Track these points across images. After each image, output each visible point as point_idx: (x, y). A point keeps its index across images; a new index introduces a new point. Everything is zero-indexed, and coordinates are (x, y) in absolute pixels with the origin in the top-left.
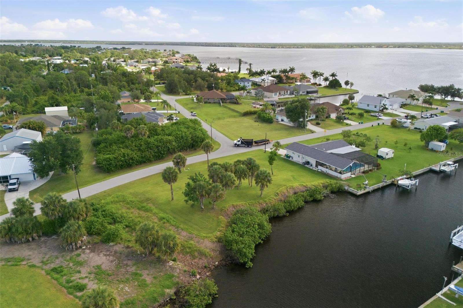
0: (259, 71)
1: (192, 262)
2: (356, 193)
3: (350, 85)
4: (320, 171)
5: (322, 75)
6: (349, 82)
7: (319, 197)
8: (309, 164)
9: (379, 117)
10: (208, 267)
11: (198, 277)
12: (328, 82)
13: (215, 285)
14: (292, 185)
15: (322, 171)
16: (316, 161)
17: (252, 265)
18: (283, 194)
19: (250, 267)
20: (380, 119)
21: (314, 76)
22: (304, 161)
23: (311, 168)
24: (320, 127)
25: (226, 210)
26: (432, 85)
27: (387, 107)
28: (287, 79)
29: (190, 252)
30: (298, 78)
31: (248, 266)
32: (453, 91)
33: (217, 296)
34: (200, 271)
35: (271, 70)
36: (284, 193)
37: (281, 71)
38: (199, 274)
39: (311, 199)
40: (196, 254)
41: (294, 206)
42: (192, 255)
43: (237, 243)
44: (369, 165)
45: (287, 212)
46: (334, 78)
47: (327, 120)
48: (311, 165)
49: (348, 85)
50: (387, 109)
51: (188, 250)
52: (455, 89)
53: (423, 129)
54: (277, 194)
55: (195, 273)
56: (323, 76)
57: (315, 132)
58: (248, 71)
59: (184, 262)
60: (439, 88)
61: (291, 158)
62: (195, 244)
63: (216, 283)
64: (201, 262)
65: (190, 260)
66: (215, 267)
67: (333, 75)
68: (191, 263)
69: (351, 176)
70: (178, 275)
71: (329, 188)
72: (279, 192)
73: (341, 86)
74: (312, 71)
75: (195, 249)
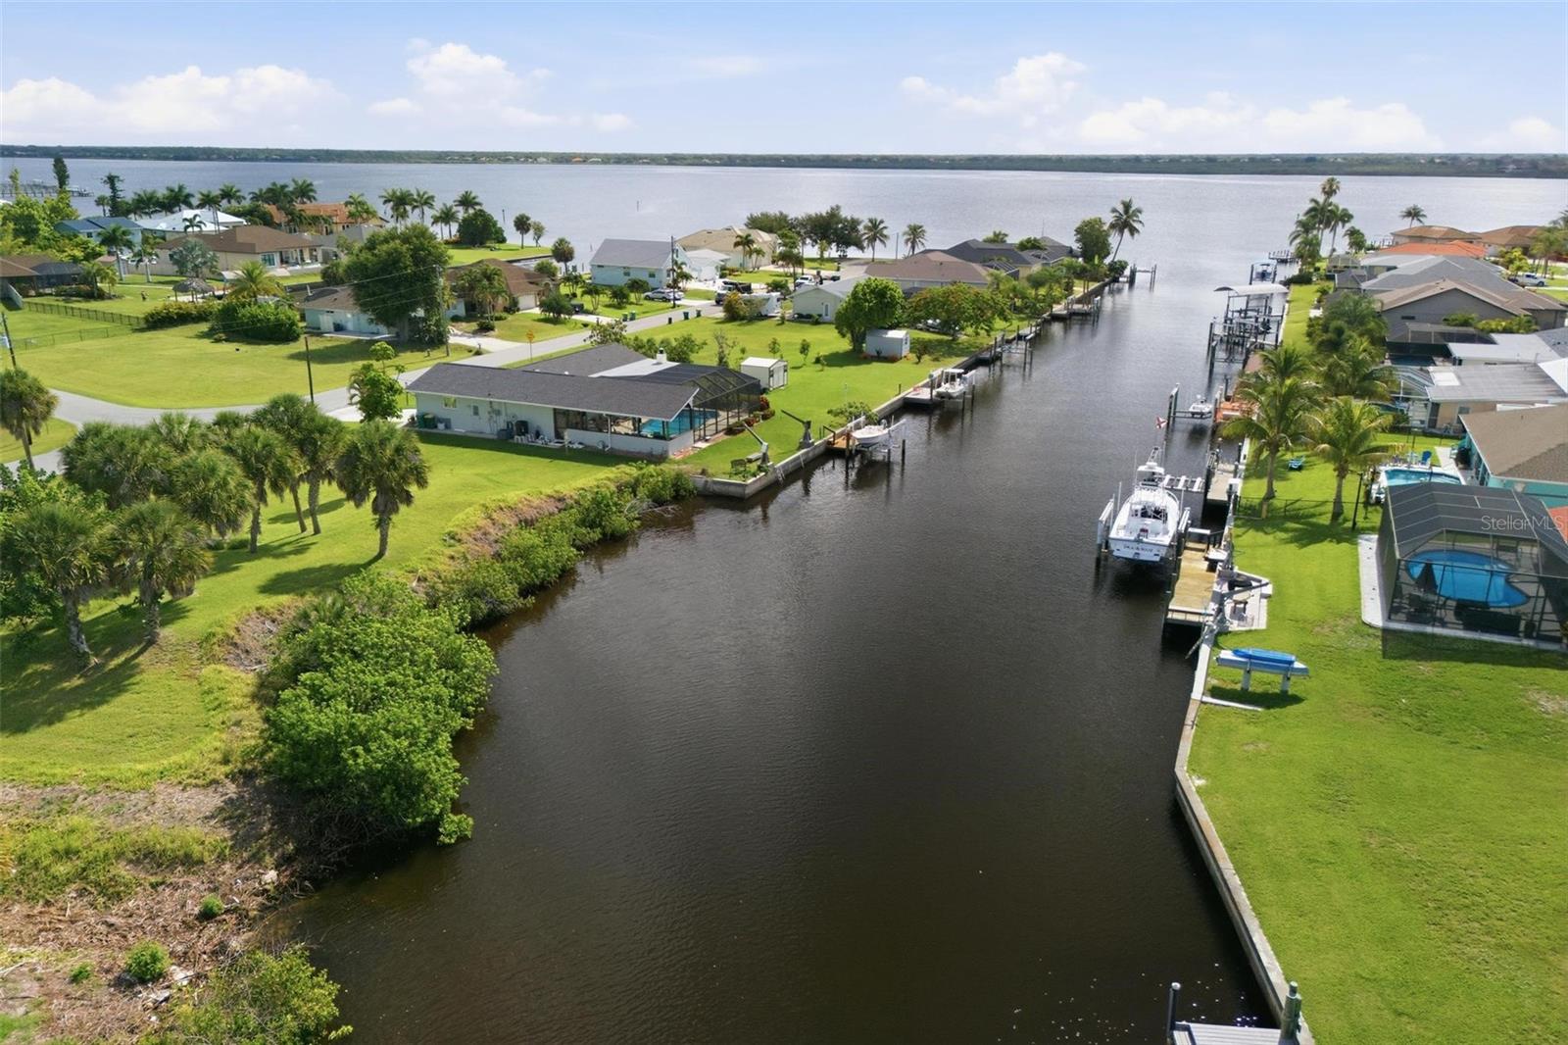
0: (161, 193)
1: (112, 920)
2: (739, 490)
3: (532, 232)
4: (581, 447)
5: (427, 202)
6: (528, 219)
7: (619, 522)
8: (527, 432)
9: (677, 302)
10: (227, 911)
11: (180, 975)
12: (455, 227)
13: (315, 974)
14: (500, 497)
15: (586, 447)
16: (555, 410)
17: (471, 821)
18: (479, 535)
19: (462, 839)
20: (679, 306)
21: (395, 208)
22: (503, 426)
23: (539, 443)
24: (497, 337)
25: (232, 633)
26: (781, 214)
27: (685, 269)
28: (290, 221)
29: (82, 875)
30: (335, 219)
31: (449, 835)
32: (840, 226)
33: (348, 1029)
34: (180, 948)
35: (216, 192)
36: (479, 528)
37: (256, 197)
38: (183, 959)
39: (596, 535)
40: (123, 871)
41: (545, 566)
42: (97, 884)
43: (363, 740)
44: (728, 411)
45: (524, 592)
46: (471, 211)
47: (510, 317)
48: (538, 434)
49: (527, 230)
50: (687, 277)
51: (62, 869)
52: (846, 220)
53: (820, 316)
54: (453, 538)
55: (155, 959)
56: (431, 206)
57: (488, 352)
58: (107, 208)
59: (51, 935)
60: (802, 224)
61: (441, 426)
62: (96, 823)
63: (317, 960)
64: (169, 900)
65: (90, 911)
66: (269, 899)
67: (466, 201)
68: (102, 928)
69: (696, 445)
70: (35, 1014)
71: (642, 492)
72: (455, 529)
73: (503, 240)
74: (385, 194)
75: (103, 847)
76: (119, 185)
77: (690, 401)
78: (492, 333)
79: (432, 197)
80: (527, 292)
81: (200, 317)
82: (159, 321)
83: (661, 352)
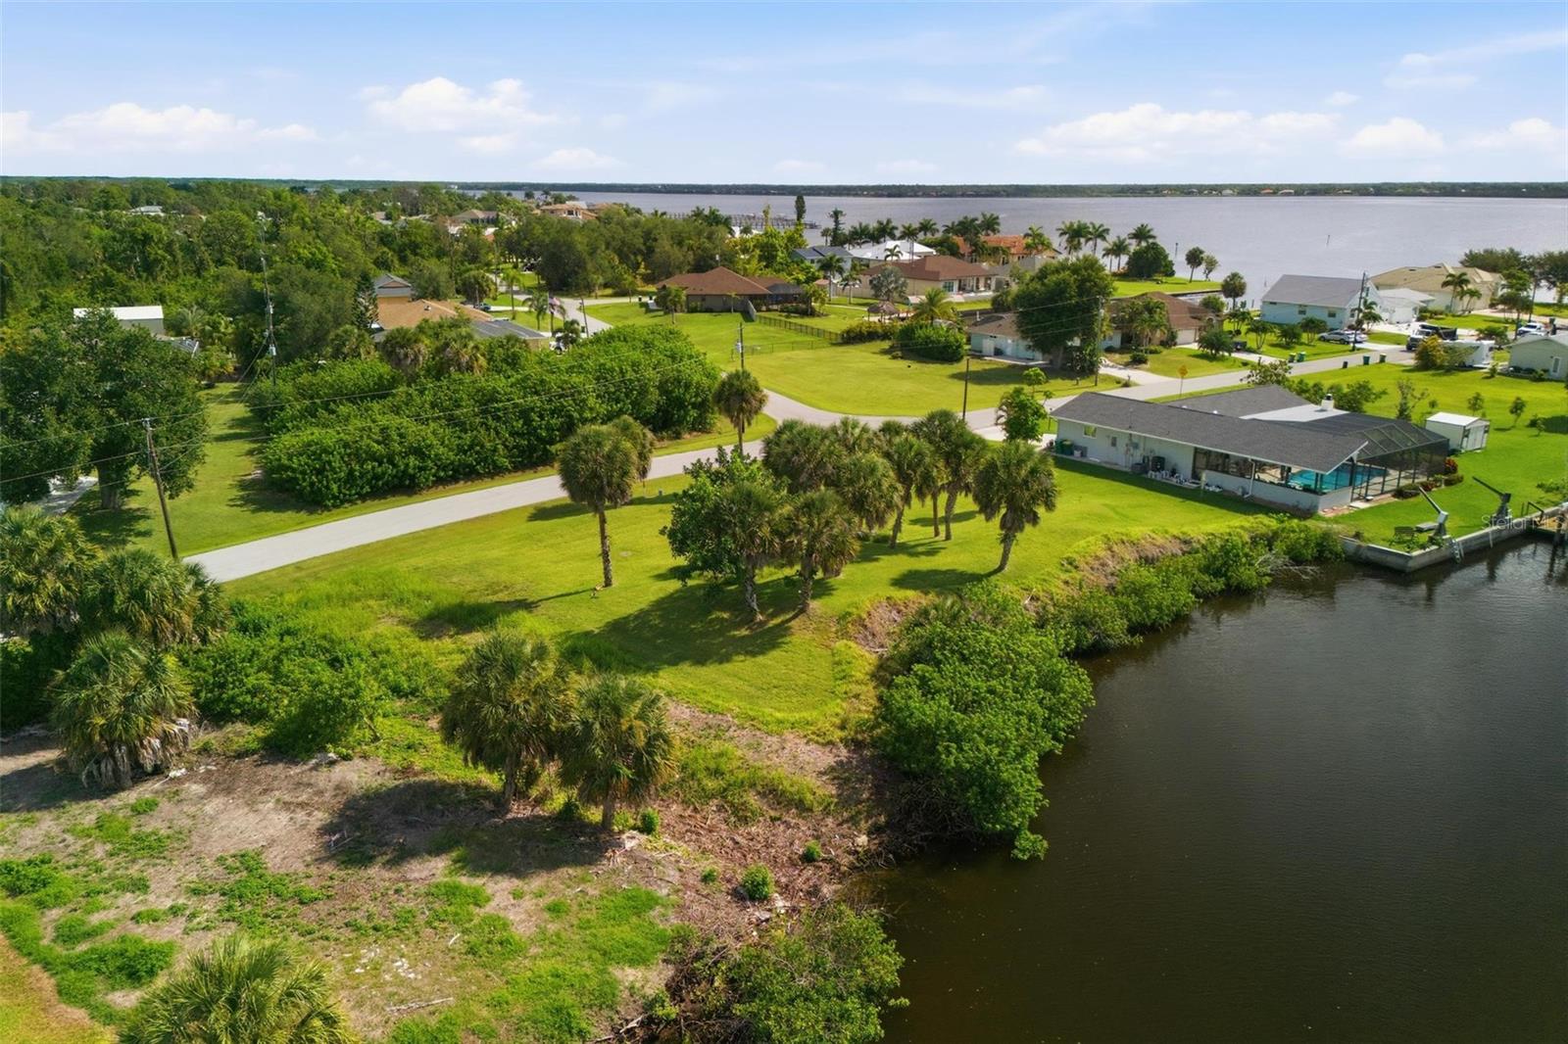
0: (873, 225)
1: (738, 839)
2: (1401, 561)
3: (1203, 267)
4: (1218, 490)
5: (1101, 234)
6: (1201, 252)
7: (1246, 574)
8: (1162, 468)
9: (1358, 345)
10: (824, 860)
11: (780, 903)
12: (1124, 259)
13: (885, 941)
14: (1124, 530)
15: (1224, 491)
16: (1196, 449)
17: (1045, 844)
18: (1096, 564)
19: (1034, 859)
20: (1359, 349)
21: (1070, 241)
22: (1138, 459)
23: (1174, 481)
24: (1148, 370)
25: (864, 616)
26: (1512, 250)
27: (1376, 310)
28: (973, 252)
29: (722, 793)
30: (1013, 251)
31: (1024, 851)
33: (905, 1001)
34: (783, 880)
35: (916, 225)
36: (1097, 558)
37: (948, 230)
38: (786, 890)
39: (1219, 585)
40: (752, 800)
41: (1159, 608)
42: (732, 805)
43: (958, 739)
44: (1400, 472)
45: (1132, 630)
46: (1144, 244)
47: (1165, 352)
48: (1173, 472)
49: (1199, 264)
50: (1376, 318)
51: (711, 784)
53: (1546, 371)
54: (1070, 564)
55: (764, 883)
56: (1104, 239)
57: (1136, 385)
58: (829, 239)
59: (694, 837)
60: (1538, 262)
61: (1077, 453)
62: (739, 753)
63: (890, 929)
64: (782, 835)
65: (724, 826)
66: (858, 859)
67: (1141, 234)
68: (729, 842)
69: (1353, 504)
70: (673, 897)
71: (1279, 546)
72: (1075, 556)
73: (1172, 274)
74: (1063, 227)
75: (742, 775)
76: (841, 219)
77: (1355, 454)
78: (1144, 366)
79: (1107, 231)
80: (1187, 327)
81: (885, 336)
82: (853, 338)
83: (1329, 398)
